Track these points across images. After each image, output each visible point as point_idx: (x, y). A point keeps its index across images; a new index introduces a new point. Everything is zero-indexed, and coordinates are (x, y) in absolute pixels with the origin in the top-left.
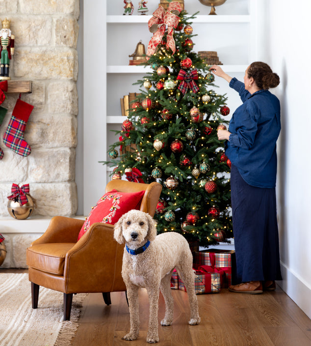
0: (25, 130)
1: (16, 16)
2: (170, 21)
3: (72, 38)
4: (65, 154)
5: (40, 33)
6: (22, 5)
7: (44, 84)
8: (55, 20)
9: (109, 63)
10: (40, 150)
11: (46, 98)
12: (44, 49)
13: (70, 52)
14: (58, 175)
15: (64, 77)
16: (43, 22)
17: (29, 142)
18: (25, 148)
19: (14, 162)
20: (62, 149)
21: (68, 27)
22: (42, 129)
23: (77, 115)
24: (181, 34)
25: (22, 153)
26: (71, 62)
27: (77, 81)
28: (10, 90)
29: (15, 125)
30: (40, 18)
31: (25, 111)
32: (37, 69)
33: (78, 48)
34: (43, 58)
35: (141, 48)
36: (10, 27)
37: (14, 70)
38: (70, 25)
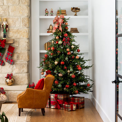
0: (12, 56)
2: (60, 21)
3: (28, 24)
4: (25, 64)
5: (16, 23)
6: (10, 13)
7: (18, 40)
8: (22, 18)
9: (40, 32)
10: (17, 62)
11: (19, 45)
12: (18, 28)
13: (27, 29)
14: (23, 70)
15: (25, 38)
16: (18, 19)
17: (13, 60)
18: (12, 62)
19: (8, 66)
20: (24, 62)
21: (26, 21)
22: (18, 55)
23: (30, 50)
24: (64, 25)
25: (11, 64)
26: (27, 33)
27: (30, 39)
28: (7, 43)
29: (8, 54)
30: (16, 17)
31: (12, 49)
32: (16, 35)
33: (30, 28)
34: (18, 31)
35: (51, 27)
36: (6, 21)
37: (8, 35)
38: (27, 20)
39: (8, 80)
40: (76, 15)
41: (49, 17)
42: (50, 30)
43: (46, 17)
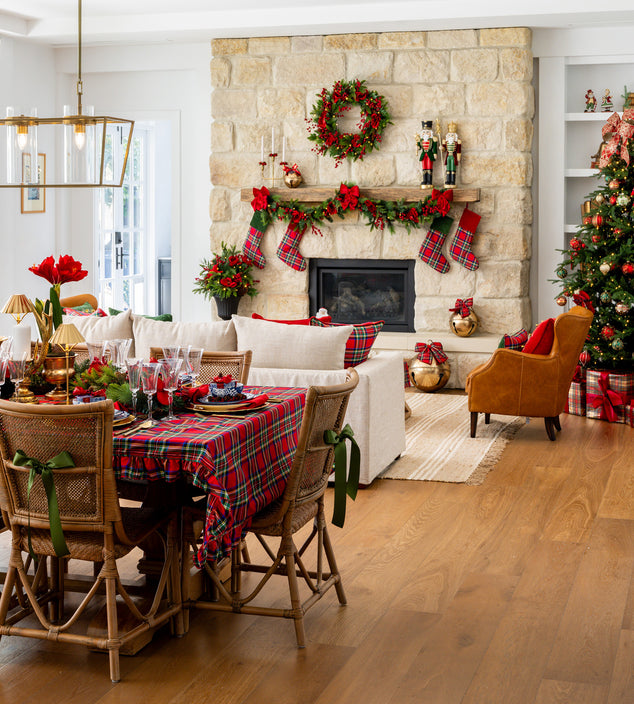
0: (473, 242)
1: (463, 119)
2: (624, 130)
3: (524, 142)
4: (516, 267)
5: (489, 137)
6: (470, 106)
7: (493, 191)
8: (505, 123)
9: (568, 166)
10: (489, 263)
11: (495, 206)
12: (493, 153)
13: (522, 157)
14: (508, 290)
15: (515, 184)
16: (493, 125)
17: (476, 255)
18: (473, 261)
19: (461, 275)
20: (513, 262)
21: (520, 130)
22: (491, 241)
23: (531, 224)
25: (468, 266)
26: (523, 168)
27: (532, 187)
28: (455, 199)
29: (461, 236)
30: (489, 120)
31: (472, 221)
32: (486, 176)
33: (533, 151)
34: (492, 164)
36: (457, 131)
37: (461, 177)
38: (522, 127)
39: (458, 320)
41: (599, 116)
43: (589, 117)
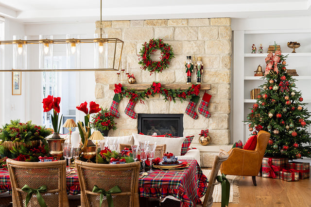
0: (208, 106)
1: (204, 55)
2: (276, 59)
3: (229, 65)
4: (225, 117)
5: (214, 63)
6: (206, 50)
7: (216, 85)
8: (221, 57)
9: (245, 76)
10: (214, 115)
11: (217, 92)
12: (216, 70)
13: (228, 71)
14: (223, 126)
15: (225, 82)
16: (216, 58)
17: (209, 111)
18: (208, 114)
19: (203, 120)
20: (224, 115)
21: (227, 60)
22: (215, 106)
23: (231, 99)
24: (280, 65)
25: (206, 117)
26: (229, 75)
27: (231, 84)
28: (201, 89)
29: (203, 104)
30: (214, 56)
31: (208, 98)
32: (213, 79)
33: (232, 69)
34: (216, 74)
35: (260, 68)
36: (201, 60)
37: (203, 79)
38: (228, 59)
39: (203, 138)
40: (294, 52)
41: (257, 55)
42: (258, 73)
43: (254, 55)
